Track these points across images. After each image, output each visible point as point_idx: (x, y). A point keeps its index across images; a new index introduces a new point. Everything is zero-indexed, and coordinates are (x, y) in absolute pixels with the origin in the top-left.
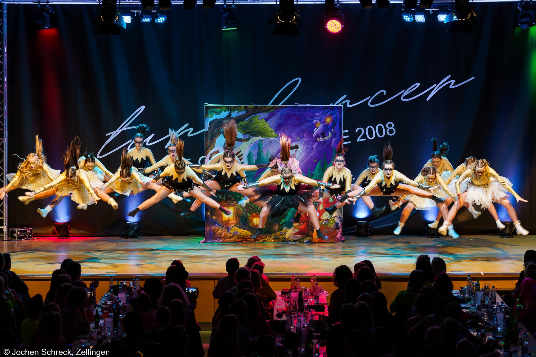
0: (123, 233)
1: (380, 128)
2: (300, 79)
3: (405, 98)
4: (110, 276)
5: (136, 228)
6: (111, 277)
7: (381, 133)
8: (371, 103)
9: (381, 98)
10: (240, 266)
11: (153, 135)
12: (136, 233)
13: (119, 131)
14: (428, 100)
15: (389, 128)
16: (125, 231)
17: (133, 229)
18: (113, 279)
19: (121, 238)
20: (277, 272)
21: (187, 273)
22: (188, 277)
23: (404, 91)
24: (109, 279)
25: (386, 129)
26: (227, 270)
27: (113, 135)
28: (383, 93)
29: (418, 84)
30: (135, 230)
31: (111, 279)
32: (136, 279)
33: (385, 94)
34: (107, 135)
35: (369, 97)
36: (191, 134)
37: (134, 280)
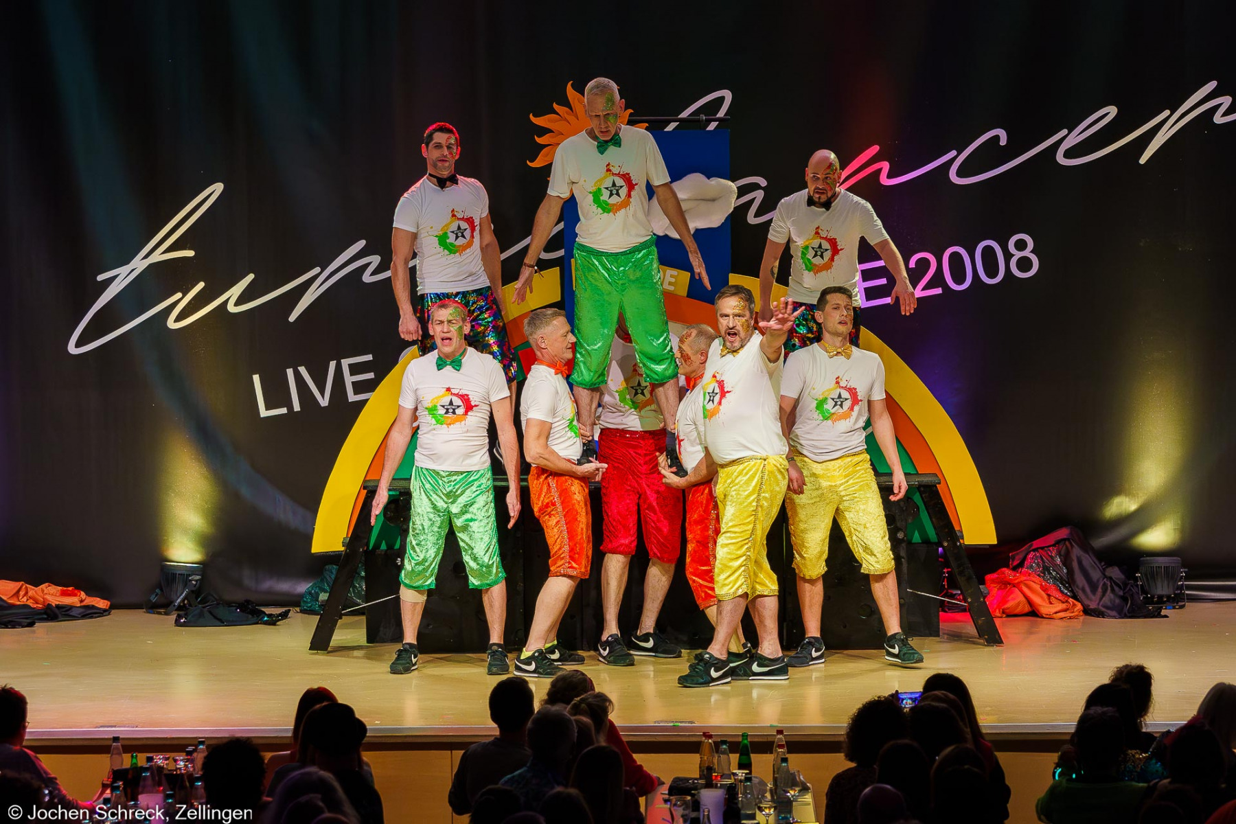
0: (154, 599)
1: (988, 252)
2: (727, 95)
3: (1069, 154)
4: (112, 737)
5: (196, 581)
6: (116, 739)
7: (992, 272)
8: (960, 173)
9: (991, 155)
10: (537, 706)
11: (251, 277)
12: (197, 600)
13: (139, 264)
14: (1142, 161)
15: (1018, 255)
16: (162, 590)
17: (185, 586)
18: (122, 746)
19: (150, 613)
20: (658, 722)
21: (361, 727)
22: (366, 740)
23: (1065, 132)
24: (111, 746)
25: (1008, 256)
26: (495, 717)
27: (121, 278)
28: (997, 138)
29: (1112, 111)
30: (194, 589)
31: (117, 748)
32: (196, 746)
33: (1003, 142)
34: (100, 278)
35: (954, 153)
36: (371, 275)
37: (190, 749)
